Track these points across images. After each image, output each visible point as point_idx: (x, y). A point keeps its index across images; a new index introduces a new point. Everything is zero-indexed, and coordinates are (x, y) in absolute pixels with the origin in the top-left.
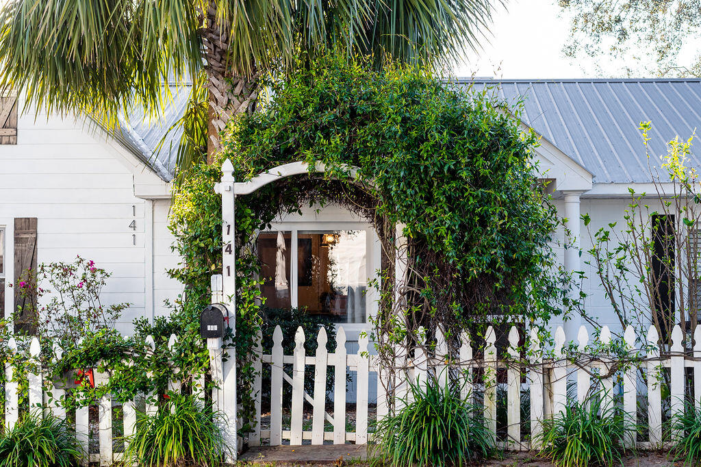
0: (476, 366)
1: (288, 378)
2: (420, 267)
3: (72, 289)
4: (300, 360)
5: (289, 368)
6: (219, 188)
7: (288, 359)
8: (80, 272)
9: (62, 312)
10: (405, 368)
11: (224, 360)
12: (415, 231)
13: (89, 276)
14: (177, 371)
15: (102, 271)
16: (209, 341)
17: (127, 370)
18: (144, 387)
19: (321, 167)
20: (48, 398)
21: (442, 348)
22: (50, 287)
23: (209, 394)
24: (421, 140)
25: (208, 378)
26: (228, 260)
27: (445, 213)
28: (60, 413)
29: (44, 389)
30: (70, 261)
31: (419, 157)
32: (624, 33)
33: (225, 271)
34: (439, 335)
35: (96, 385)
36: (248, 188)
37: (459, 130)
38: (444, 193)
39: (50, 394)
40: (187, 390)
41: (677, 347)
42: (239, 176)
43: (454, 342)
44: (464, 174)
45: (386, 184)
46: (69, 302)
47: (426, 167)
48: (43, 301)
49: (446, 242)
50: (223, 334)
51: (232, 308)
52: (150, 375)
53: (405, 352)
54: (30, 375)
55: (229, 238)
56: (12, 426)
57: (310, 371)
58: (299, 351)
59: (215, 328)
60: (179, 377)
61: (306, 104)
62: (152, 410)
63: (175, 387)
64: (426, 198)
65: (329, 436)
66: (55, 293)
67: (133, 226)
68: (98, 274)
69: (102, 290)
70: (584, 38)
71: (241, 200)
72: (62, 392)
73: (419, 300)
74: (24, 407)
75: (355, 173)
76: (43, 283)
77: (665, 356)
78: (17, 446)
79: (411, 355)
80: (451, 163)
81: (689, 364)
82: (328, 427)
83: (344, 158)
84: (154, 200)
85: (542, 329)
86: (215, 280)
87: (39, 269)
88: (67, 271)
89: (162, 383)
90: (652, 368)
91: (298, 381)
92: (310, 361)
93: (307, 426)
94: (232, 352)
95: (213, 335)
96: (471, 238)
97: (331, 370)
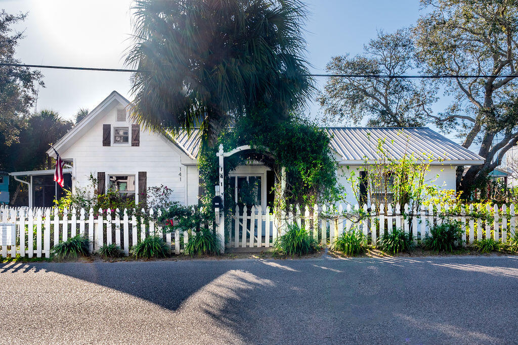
0: (311, 218)
1: (241, 224)
2: (291, 183)
3: (160, 196)
4: (245, 217)
5: (241, 220)
6: (218, 154)
7: (241, 217)
8: (162, 190)
9: (156, 204)
10: (285, 219)
11: (220, 216)
12: (290, 170)
13: (165, 191)
14: (203, 220)
15: (170, 190)
16: (216, 209)
17: (185, 220)
18: (191, 226)
19: (255, 147)
20: (156, 230)
21: (299, 212)
22: (152, 195)
23: (214, 228)
24: (293, 136)
25: (214, 223)
26: (221, 180)
27: (301, 163)
28: (161, 235)
29: (155, 226)
30: (159, 186)
31: (292, 142)
32: (342, 115)
33: (220, 184)
34: (298, 208)
35: (174, 225)
36: (228, 154)
37: (306, 133)
38: (301, 156)
39: (157, 228)
40: (207, 227)
41: (382, 211)
42: (225, 150)
43: (303, 210)
44: (308, 149)
45: (279, 153)
46: (159, 201)
47: (295, 146)
48: (149, 200)
49: (302, 173)
50: (220, 206)
51: (223, 197)
52: (194, 221)
53: (285, 213)
54: (150, 222)
55: (221, 172)
56: (144, 240)
57: (249, 221)
58: (245, 213)
59: (218, 204)
60: (203, 222)
61: (249, 125)
62: (194, 234)
63: (202, 226)
64: (294, 158)
65: (256, 244)
66: (154, 197)
67: (180, 174)
68: (168, 190)
69: (170, 196)
70: (329, 116)
71: (225, 159)
72: (161, 228)
73: (290, 194)
74: (147, 234)
75: (268, 150)
76: (149, 194)
77: (378, 215)
78: (146, 246)
79: (287, 214)
80: (304, 145)
81: (386, 217)
82: (255, 241)
83: (264, 144)
84: (187, 165)
85: (334, 205)
86: (217, 188)
87: (148, 189)
88: (158, 189)
89: (198, 225)
90: (373, 219)
91: (245, 225)
92: (249, 217)
93: (248, 241)
94: (223, 213)
95: (217, 206)
96: (310, 172)
97: (256, 221)
